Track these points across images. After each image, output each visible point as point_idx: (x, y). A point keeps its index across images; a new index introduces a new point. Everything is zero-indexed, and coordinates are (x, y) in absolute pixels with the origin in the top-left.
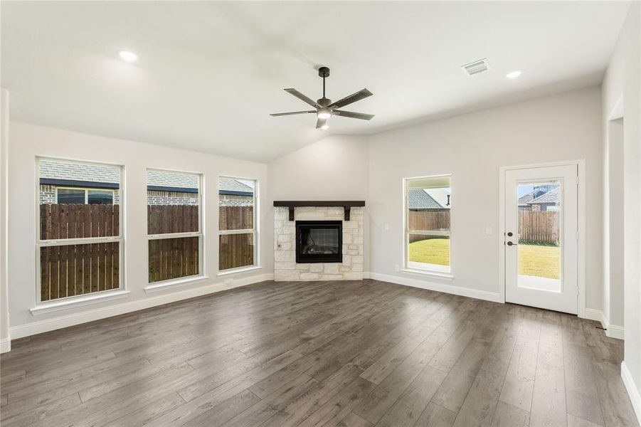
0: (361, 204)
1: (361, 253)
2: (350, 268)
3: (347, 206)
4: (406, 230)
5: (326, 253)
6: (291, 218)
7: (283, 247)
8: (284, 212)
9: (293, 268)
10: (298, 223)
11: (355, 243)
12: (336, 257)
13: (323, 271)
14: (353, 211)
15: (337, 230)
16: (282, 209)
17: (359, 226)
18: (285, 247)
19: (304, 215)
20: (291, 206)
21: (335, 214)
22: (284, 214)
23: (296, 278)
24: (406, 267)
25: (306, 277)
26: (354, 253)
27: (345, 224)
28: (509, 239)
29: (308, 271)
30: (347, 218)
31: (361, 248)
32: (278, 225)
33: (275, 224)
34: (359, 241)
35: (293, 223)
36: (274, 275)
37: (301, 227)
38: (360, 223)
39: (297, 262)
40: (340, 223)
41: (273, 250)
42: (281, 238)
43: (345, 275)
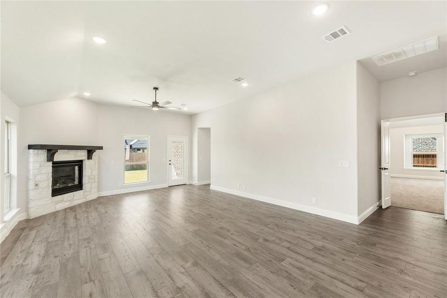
1: (96, 181)
2: (90, 191)
3: (90, 151)
5: (70, 185)
6: (50, 158)
8: (43, 154)
9: (49, 201)
10: (54, 163)
11: (93, 174)
12: (80, 187)
13: (73, 198)
14: (96, 154)
16: (40, 151)
17: (95, 163)
18: (41, 185)
20: (51, 150)
21: (81, 155)
22: (42, 156)
23: (53, 210)
25: (60, 207)
26: (92, 181)
27: (88, 165)
28: (170, 162)
29: (62, 201)
30: (89, 157)
31: (96, 177)
32: (35, 166)
33: (31, 166)
34: (95, 173)
35: (50, 164)
36: (28, 214)
37: (57, 166)
38: (96, 161)
39: (53, 196)
40: (81, 161)
41: (27, 190)
42: (38, 178)
43: (87, 197)
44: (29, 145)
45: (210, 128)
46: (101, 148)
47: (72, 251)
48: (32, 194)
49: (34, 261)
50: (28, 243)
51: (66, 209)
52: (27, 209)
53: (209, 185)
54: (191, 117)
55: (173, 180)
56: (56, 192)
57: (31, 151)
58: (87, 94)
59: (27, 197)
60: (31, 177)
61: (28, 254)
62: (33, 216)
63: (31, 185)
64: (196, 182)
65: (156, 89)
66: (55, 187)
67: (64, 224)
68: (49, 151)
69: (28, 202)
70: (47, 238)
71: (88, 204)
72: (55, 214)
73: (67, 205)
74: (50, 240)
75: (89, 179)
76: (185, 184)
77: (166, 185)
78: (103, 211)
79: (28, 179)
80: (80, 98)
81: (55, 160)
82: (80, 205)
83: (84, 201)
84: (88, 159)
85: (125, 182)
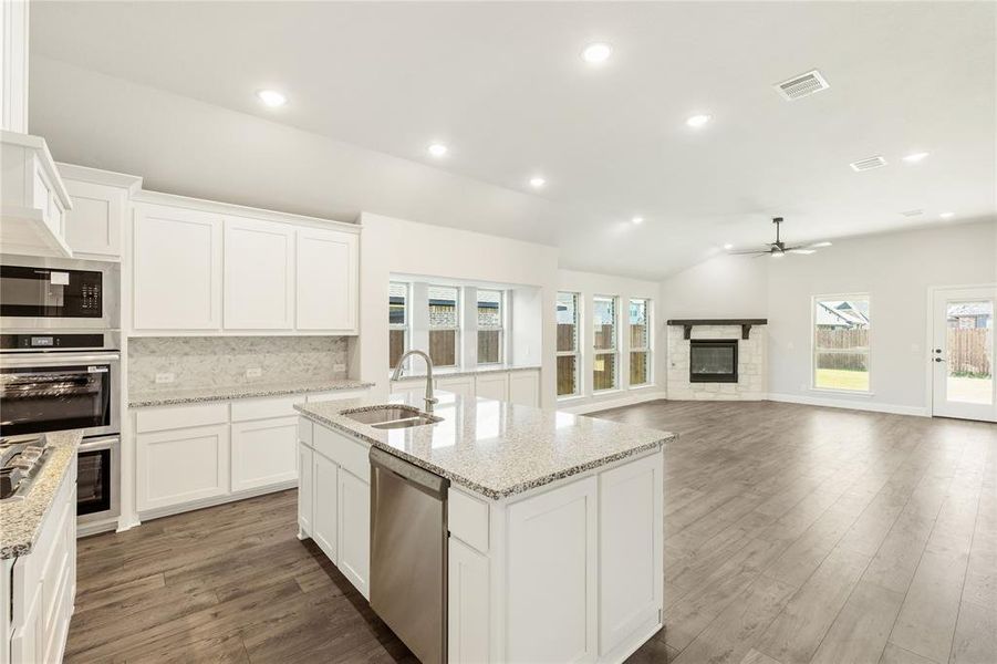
0: (764, 322)
1: (760, 373)
2: (749, 386)
3: (746, 326)
4: (814, 349)
5: (719, 372)
6: (687, 336)
7: (677, 365)
8: (680, 331)
9: (687, 387)
10: (692, 341)
11: (753, 362)
12: (732, 377)
13: (720, 390)
14: (754, 330)
15: (732, 349)
16: (677, 327)
17: (757, 346)
19: (699, 333)
20: (687, 325)
21: (733, 333)
23: (691, 398)
24: (814, 387)
25: (700, 396)
26: (753, 372)
27: (742, 344)
28: (937, 355)
29: (703, 390)
30: (745, 336)
31: (760, 367)
32: (671, 344)
33: (669, 343)
35: (689, 341)
36: (667, 395)
37: (696, 344)
38: (758, 342)
39: (691, 381)
40: (736, 341)
41: (666, 369)
42: (676, 356)
43: (743, 394)
44: (668, 321)
48: (670, 374)
52: (666, 389)
56: (695, 378)
57: (671, 327)
58: (728, 246)
59: (666, 377)
60: (669, 355)
62: (671, 398)
63: (669, 365)
65: (778, 220)
66: (693, 372)
69: (666, 380)
73: (709, 397)
75: (748, 368)
77: (925, 412)
79: (665, 357)
81: (692, 338)
83: (736, 398)
84: (743, 338)
85: (818, 385)
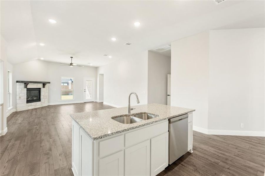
1: (47, 98)
2: (44, 102)
3: (44, 84)
5: (35, 99)
6: (26, 87)
8: (23, 85)
9: (25, 105)
10: (27, 89)
11: (46, 94)
12: (39, 100)
14: (47, 86)
15: (38, 91)
16: (22, 84)
17: (47, 90)
18: (22, 98)
19: (30, 86)
20: (26, 83)
21: (40, 86)
22: (22, 85)
23: (27, 109)
25: (30, 108)
26: (45, 98)
27: (43, 90)
29: (30, 106)
30: (44, 87)
31: (47, 96)
33: (18, 90)
34: (47, 94)
35: (26, 89)
36: (16, 110)
37: (29, 90)
38: (47, 89)
39: (27, 103)
40: (40, 88)
41: (16, 100)
42: (21, 95)
43: (43, 105)
44: (17, 81)
45: (103, 74)
46: (49, 83)
47: (32, 120)
48: (18, 101)
49: (19, 121)
50: (17, 118)
51: (33, 109)
52: (16, 108)
53: (103, 102)
54: (96, 68)
55: (87, 99)
56: (28, 102)
57: (18, 83)
58: (42, 59)
59: (16, 103)
60: (17, 94)
61: (17, 120)
62: (18, 111)
63: (18, 98)
64: (98, 101)
65: (72, 57)
66: (28, 99)
67: (31, 113)
68: (25, 83)
69: (16, 105)
70: (24, 117)
71: (42, 108)
72: (28, 110)
73: (33, 107)
74: (25, 117)
75: (44, 97)
76: (93, 102)
77: (83, 102)
78: (48, 110)
79: (16, 95)
80: (39, 60)
81: (28, 88)
82: (39, 108)
83: (41, 106)
84: (43, 87)
85: (62, 99)
